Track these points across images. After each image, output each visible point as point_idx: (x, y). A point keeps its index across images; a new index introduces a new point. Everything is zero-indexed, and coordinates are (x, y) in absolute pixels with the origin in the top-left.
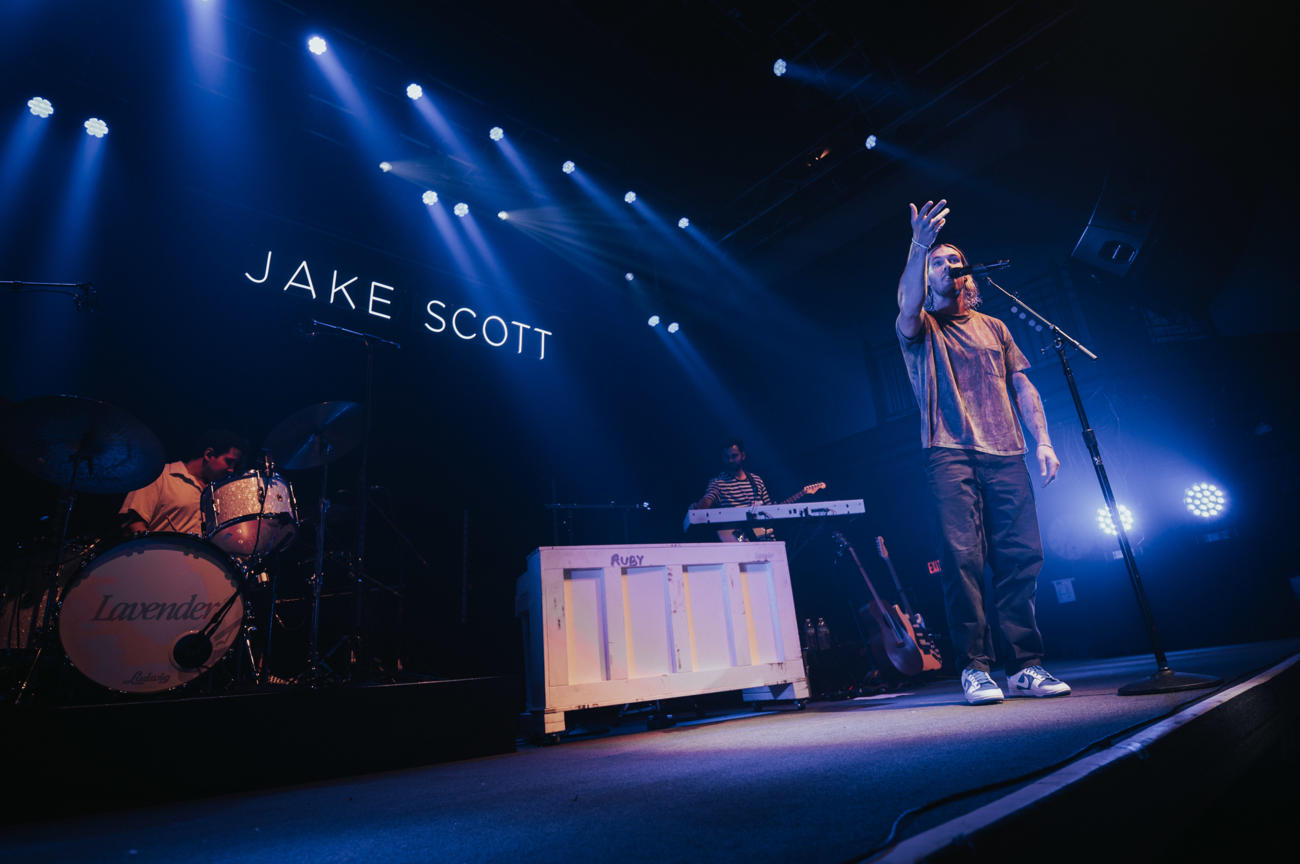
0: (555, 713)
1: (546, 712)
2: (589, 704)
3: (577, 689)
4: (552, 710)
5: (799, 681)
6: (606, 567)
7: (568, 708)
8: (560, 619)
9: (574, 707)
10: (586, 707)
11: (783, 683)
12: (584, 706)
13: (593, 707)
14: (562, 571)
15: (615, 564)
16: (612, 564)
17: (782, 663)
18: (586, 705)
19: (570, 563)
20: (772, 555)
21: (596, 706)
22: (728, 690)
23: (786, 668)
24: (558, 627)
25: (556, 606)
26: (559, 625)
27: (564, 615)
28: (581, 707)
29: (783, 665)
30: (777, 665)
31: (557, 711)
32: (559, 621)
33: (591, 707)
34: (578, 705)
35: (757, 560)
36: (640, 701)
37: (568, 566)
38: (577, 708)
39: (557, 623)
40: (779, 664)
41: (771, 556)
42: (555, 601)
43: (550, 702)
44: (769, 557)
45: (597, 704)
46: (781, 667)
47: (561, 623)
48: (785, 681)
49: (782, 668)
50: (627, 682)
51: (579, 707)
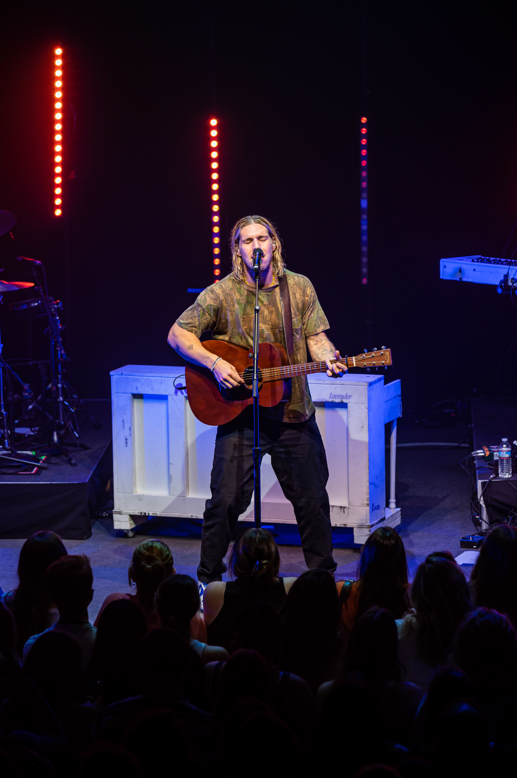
0: (121, 514)
1: (114, 513)
2: (150, 513)
3: (140, 498)
4: (119, 512)
5: (361, 527)
6: (170, 395)
7: (132, 512)
8: (128, 438)
9: (137, 513)
10: (147, 514)
11: (343, 526)
12: (145, 513)
13: (153, 515)
14: (130, 395)
15: (179, 393)
16: (176, 393)
17: (344, 507)
18: (147, 512)
19: (137, 389)
20: (350, 396)
21: (155, 515)
22: (282, 522)
23: (348, 513)
24: (125, 445)
25: (124, 426)
26: (126, 443)
27: (130, 435)
28: (143, 514)
29: (345, 509)
30: (338, 509)
31: (123, 513)
32: (126, 439)
33: (151, 515)
34: (140, 512)
35: (331, 400)
36: (194, 517)
37: (135, 392)
38: (139, 514)
39: (124, 441)
40: (341, 507)
41: (348, 397)
42: (123, 422)
43: (118, 504)
44: (346, 398)
45: (156, 514)
46: (342, 510)
47: (128, 442)
48: (345, 525)
49: (344, 512)
50: (184, 500)
51: (141, 513)
